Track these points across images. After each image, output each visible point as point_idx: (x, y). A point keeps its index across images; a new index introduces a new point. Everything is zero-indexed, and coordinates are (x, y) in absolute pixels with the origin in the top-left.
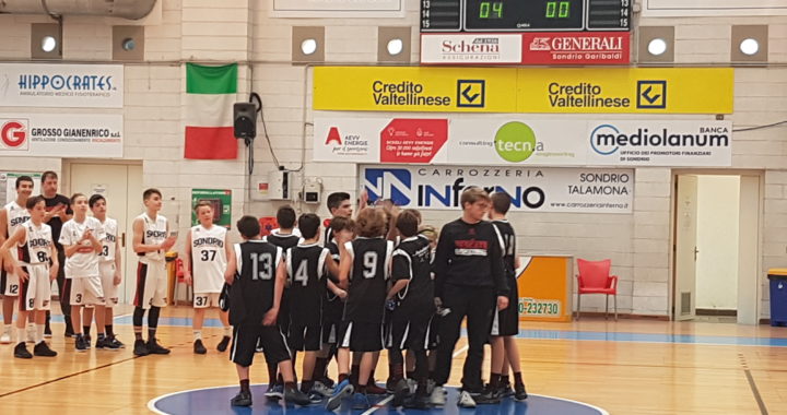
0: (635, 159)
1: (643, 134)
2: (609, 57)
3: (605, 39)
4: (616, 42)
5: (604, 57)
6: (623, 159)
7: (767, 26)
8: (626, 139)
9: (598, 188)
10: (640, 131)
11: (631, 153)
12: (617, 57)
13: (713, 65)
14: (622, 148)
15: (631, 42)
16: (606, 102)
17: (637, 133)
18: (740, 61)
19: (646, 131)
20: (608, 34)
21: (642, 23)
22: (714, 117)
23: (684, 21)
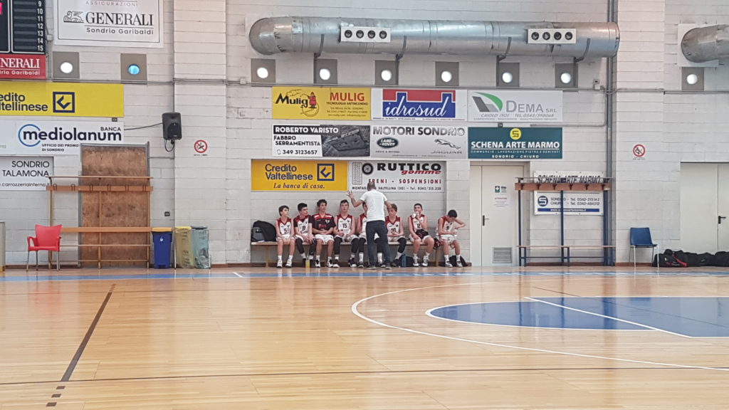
0: (53, 150)
1: (59, 131)
2: (30, 73)
3: (26, 60)
4: (35, 63)
5: (26, 73)
6: (43, 150)
7: (145, 55)
8: (46, 135)
9: (26, 172)
10: (56, 129)
11: (50, 145)
12: (36, 73)
13: (108, 82)
14: (43, 142)
15: (47, 63)
16: (29, 108)
17: (54, 131)
18: (127, 79)
19: (61, 129)
20: (29, 57)
21: (54, 49)
22: (110, 119)
23: (85, 49)
